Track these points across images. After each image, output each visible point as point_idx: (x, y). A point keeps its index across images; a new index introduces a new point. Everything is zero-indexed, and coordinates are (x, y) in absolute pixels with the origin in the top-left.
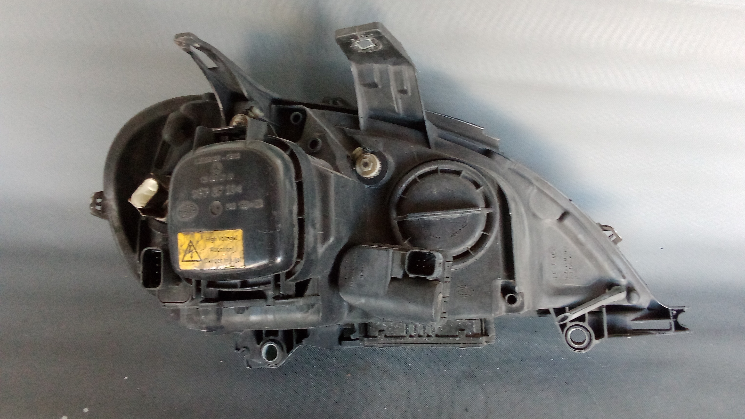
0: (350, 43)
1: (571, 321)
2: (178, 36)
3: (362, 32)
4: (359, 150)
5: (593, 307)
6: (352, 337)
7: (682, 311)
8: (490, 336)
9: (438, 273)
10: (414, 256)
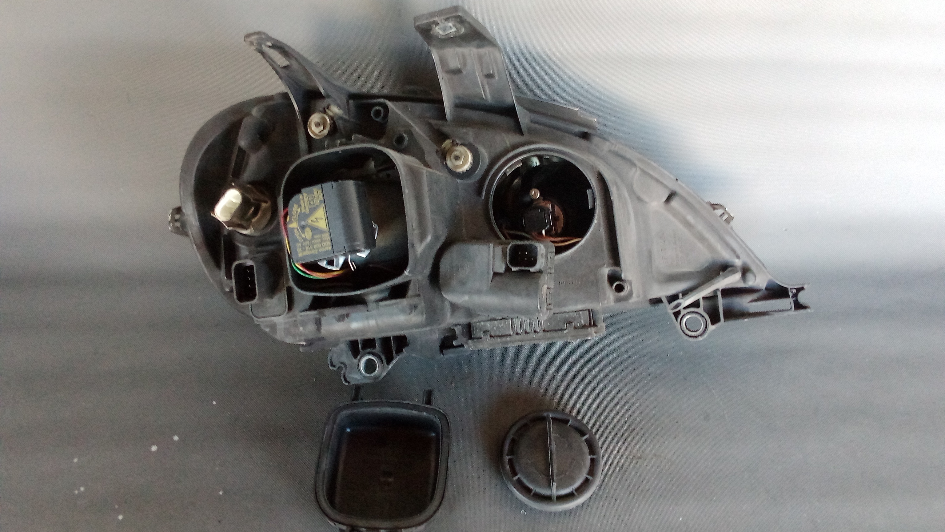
0: (430, 30)
1: (685, 308)
2: (248, 36)
3: (442, 18)
4: (447, 143)
5: (707, 291)
6: (454, 343)
7: (802, 289)
8: (599, 326)
9: (540, 264)
10: (515, 249)
